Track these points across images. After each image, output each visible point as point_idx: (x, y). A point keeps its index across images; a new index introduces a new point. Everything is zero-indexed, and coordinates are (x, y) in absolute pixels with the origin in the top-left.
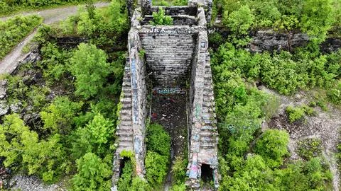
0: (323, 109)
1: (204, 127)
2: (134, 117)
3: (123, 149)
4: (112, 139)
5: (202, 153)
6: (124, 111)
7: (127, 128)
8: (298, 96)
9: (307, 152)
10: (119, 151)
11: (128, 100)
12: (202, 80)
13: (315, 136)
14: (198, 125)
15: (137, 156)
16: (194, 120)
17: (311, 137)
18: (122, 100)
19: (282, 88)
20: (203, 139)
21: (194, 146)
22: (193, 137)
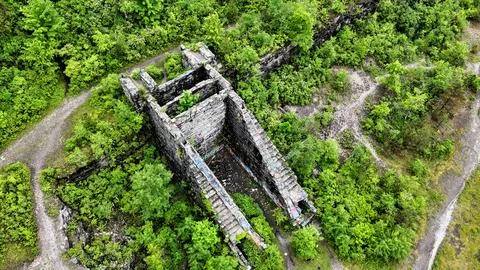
0: (337, 102)
1: (282, 174)
2: (227, 204)
3: (235, 234)
4: (221, 234)
5: (293, 194)
6: (215, 205)
7: (227, 217)
8: (315, 100)
9: (347, 143)
10: (233, 239)
11: (212, 193)
12: (259, 137)
13: (345, 127)
14: (277, 176)
15: (250, 232)
16: (272, 173)
17: (342, 130)
18: (207, 196)
19: (303, 101)
20: (286, 184)
21: (284, 193)
22: (280, 187)
